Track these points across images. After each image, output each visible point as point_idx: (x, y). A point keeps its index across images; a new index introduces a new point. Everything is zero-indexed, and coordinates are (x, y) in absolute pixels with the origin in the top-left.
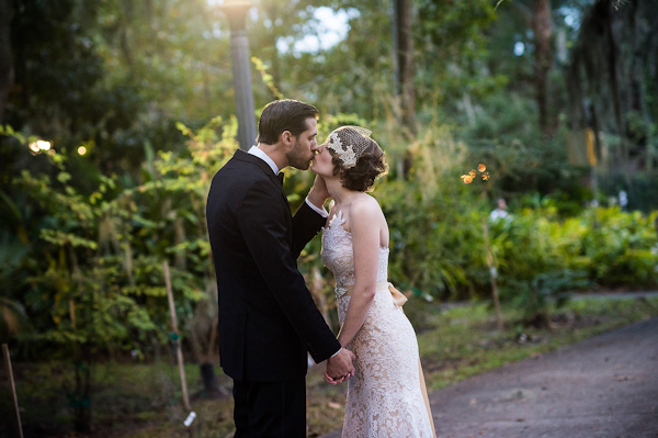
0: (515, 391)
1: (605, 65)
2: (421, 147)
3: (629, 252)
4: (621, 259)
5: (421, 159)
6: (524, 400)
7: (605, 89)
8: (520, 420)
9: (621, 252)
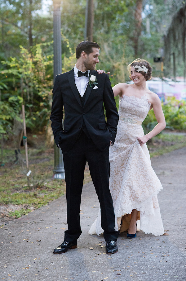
0: (162, 171)
1: (181, 36)
2: (119, 65)
3: (179, 116)
4: (176, 118)
5: (119, 70)
6: (166, 175)
7: (180, 46)
8: (170, 184)
9: (176, 116)
